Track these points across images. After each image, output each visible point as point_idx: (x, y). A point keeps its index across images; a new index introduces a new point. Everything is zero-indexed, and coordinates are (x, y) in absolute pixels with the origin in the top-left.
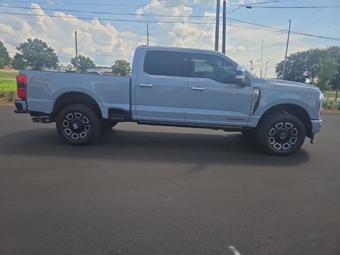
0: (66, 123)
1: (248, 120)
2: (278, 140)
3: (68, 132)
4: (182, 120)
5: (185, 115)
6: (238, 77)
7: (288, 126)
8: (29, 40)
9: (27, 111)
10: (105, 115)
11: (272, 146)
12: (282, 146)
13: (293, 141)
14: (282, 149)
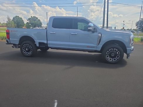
0: (24, 48)
1: (96, 47)
2: (111, 57)
3: (25, 51)
4: (68, 47)
5: (69, 45)
6: (89, 28)
7: (115, 50)
8: (31, 17)
9: (10, 44)
10: (38, 45)
11: (108, 59)
12: (113, 59)
13: (118, 57)
14: (113, 61)
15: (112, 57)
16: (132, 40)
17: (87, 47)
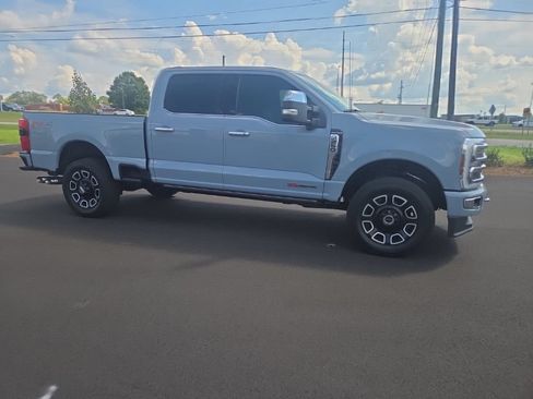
0: (73, 185)
1: (324, 188)
2: (380, 227)
7: (398, 201)
9: (33, 169)
10: (116, 175)
11: (369, 236)
12: (388, 239)
13: (409, 230)
14: (388, 244)
15: (388, 230)
16: (467, 158)
17: (290, 185)
